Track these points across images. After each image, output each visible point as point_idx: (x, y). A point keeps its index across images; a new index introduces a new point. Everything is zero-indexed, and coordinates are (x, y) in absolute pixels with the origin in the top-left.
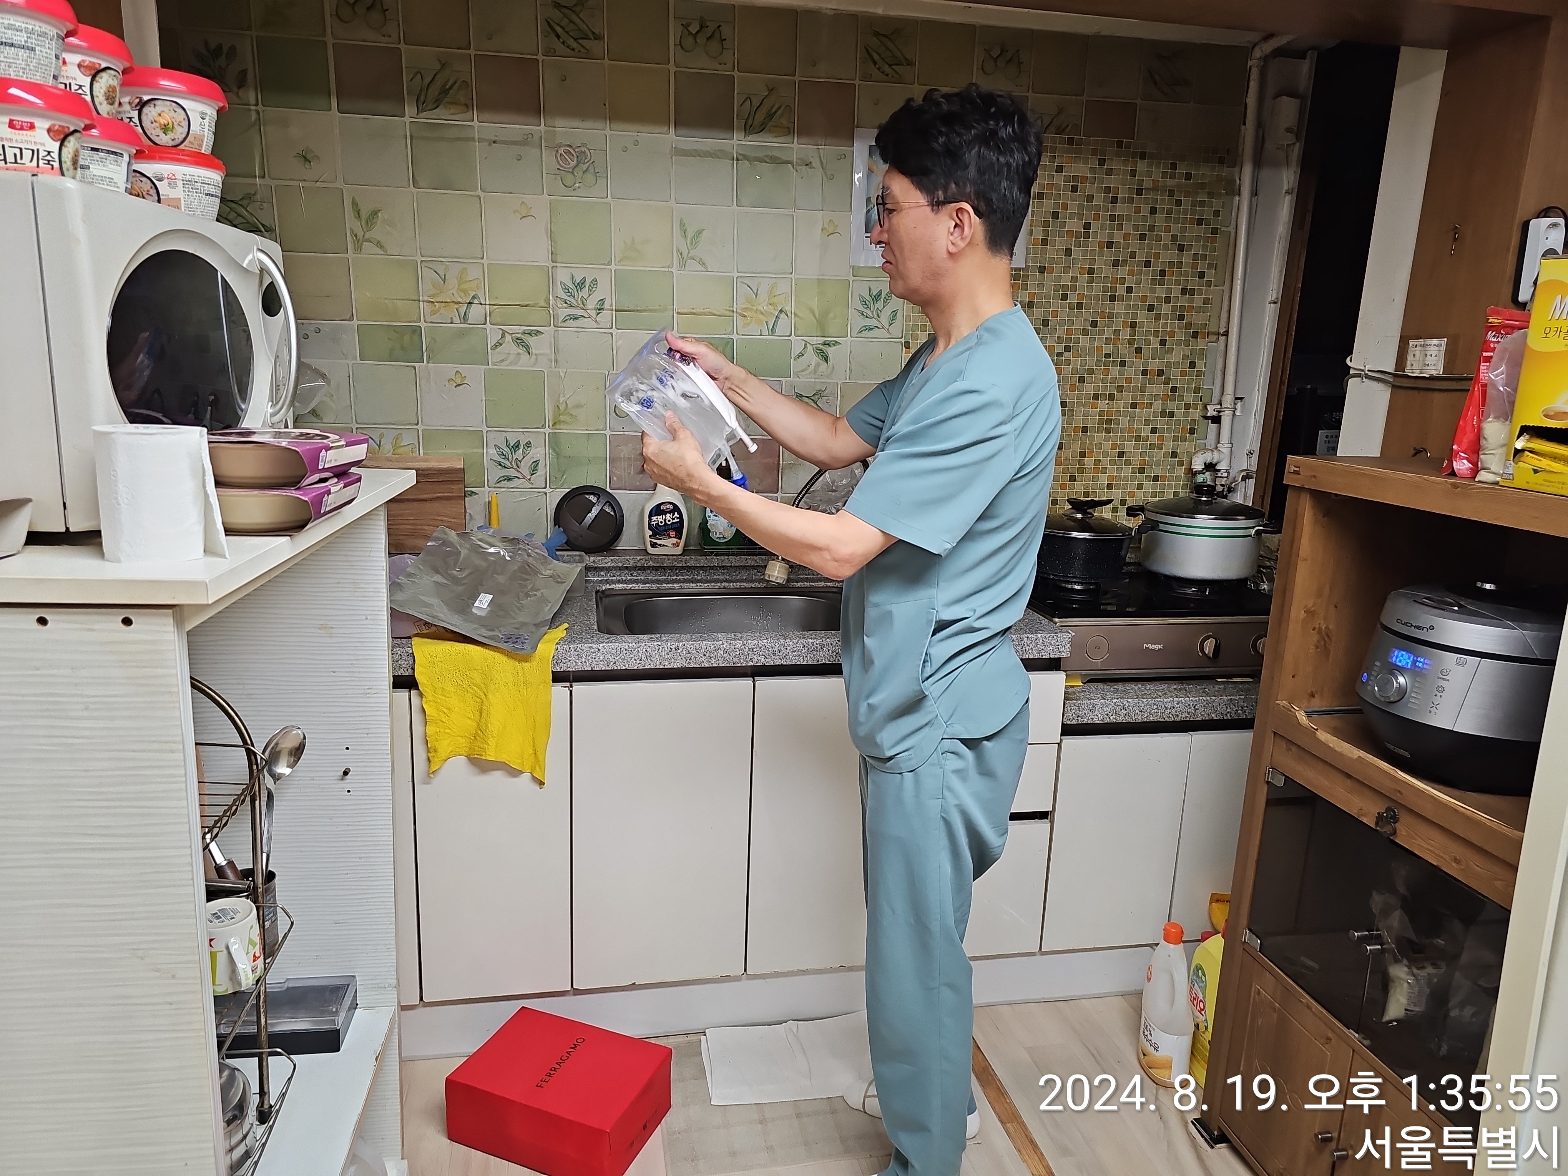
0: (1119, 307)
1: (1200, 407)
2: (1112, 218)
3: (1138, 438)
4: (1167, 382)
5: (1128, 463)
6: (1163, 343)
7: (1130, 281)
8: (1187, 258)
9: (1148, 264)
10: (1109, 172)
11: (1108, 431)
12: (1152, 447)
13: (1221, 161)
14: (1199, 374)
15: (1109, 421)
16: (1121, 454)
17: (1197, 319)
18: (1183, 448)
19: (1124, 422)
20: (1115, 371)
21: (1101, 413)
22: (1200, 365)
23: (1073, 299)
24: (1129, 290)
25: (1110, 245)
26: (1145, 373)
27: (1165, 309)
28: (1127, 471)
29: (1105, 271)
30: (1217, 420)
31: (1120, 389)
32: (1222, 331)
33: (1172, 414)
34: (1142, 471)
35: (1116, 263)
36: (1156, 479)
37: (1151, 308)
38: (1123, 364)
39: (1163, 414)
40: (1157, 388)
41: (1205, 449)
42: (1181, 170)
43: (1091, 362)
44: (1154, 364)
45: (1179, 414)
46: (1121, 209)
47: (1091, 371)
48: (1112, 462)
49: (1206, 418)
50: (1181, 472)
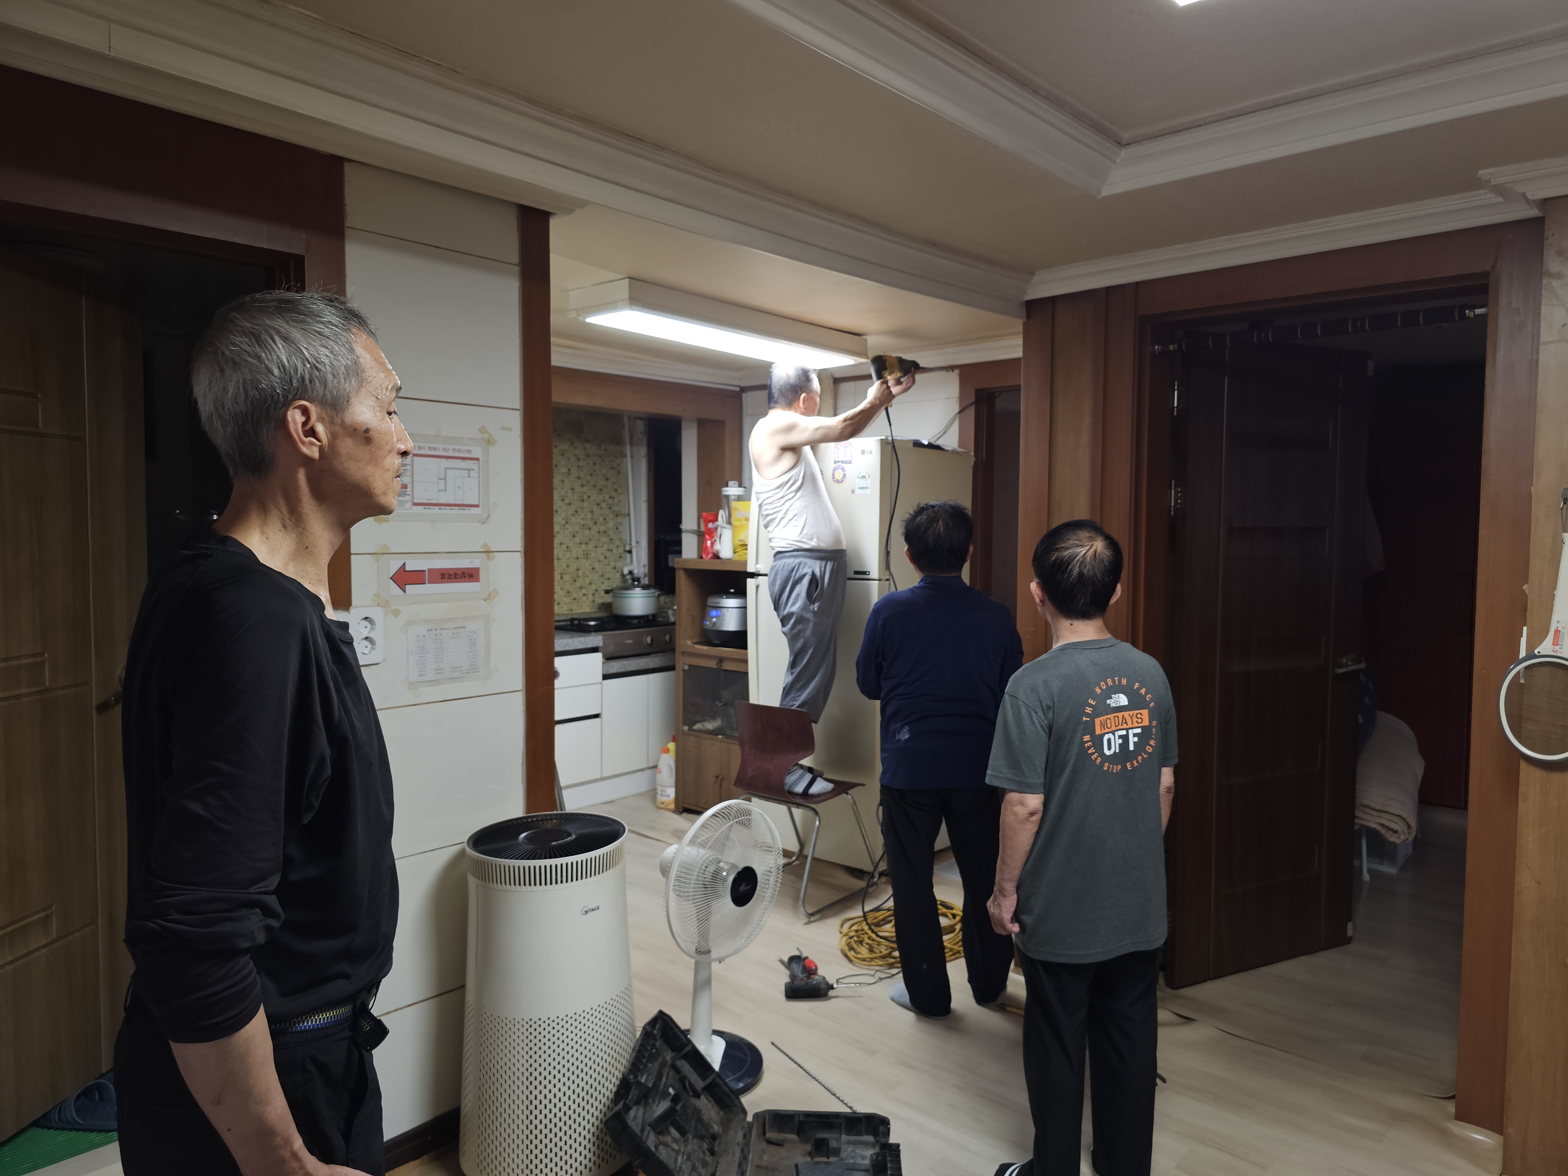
0: (585, 504)
1: (623, 546)
2: (579, 467)
3: (599, 561)
4: (608, 536)
5: (597, 573)
6: (605, 519)
7: (589, 494)
8: (609, 483)
9: (595, 486)
10: (575, 448)
11: (587, 558)
12: (606, 565)
13: (618, 444)
14: (620, 532)
15: (587, 554)
16: (593, 569)
17: (617, 509)
18: (618, 565)
19: (593, 554)
20: (587, 532)
21: (584, 551)
22: (620, 529)
23: (567, 501)
24: (589, 497)
25: (579, 478)
26: (599, 532)
27: (604, 505)
28: (596, 576)
29: (578, 489)
30: (630, 552)
31: (590, 540)
32: (627, 513)
33: (611, 550)
34: (603, 576)
35: (582, 486)
36: (609, 579)
37: (598, 504)
38: (590, 529)
39: (608, 550)
40: (604, 539)
41: (626, 565)
42: (603, 447)
43: (577, 528)
44: (602, 529)
45: (615, 550)
46: (582, 463)
47: (577, 532)
48: (590, 573)
49: (625, 551)
50: (618, 576)
